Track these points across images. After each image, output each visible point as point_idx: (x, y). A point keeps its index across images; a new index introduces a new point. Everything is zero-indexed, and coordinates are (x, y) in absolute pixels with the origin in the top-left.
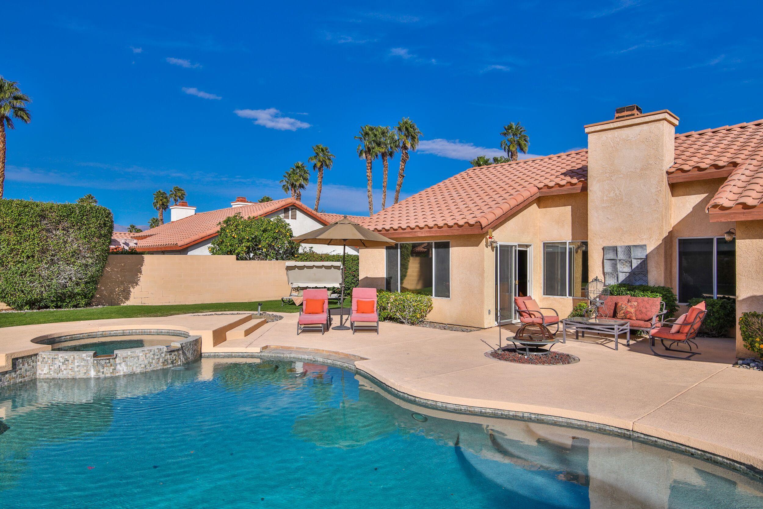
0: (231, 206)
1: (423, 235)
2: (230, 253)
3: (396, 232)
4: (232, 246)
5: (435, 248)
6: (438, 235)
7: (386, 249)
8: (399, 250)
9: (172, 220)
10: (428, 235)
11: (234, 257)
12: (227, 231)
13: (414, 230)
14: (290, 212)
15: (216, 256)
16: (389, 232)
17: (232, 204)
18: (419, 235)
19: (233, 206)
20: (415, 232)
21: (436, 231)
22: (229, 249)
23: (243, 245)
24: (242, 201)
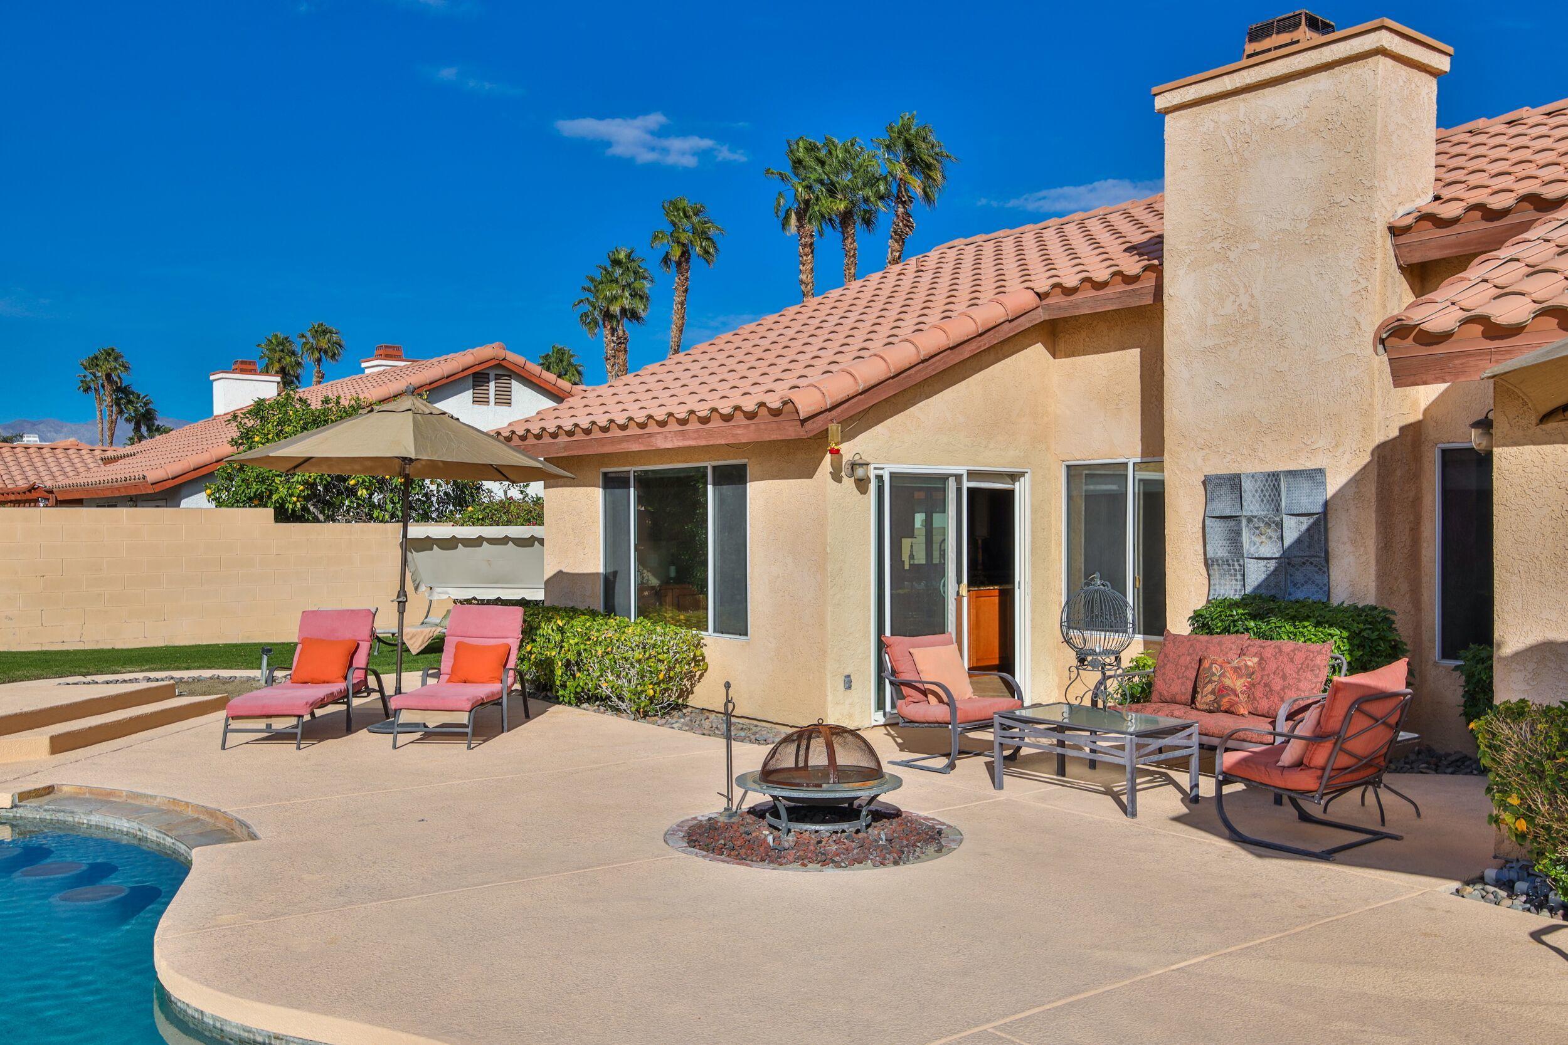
0: (363, 371)
1: (669, 445)
2: (258, 500)
3: (607, 435)
4: (263, 482)
5: (714, 484)
6: (703, 443)
7: (605, 487)
8: (632, 490)
9: (216, 413)
10: (681, 444)
11: (270, 512)
12: (257, 439)
13: (646, 431)
14: (492, 385)
15: (224, 509)
16: (592, 436)
17: (363, 365)
18: (662, 443)
19: (367, 371)
20: (651, 435)
21: (697, 431)
22: (251, 492)
23: (295, 479)
24: (388, 357)
